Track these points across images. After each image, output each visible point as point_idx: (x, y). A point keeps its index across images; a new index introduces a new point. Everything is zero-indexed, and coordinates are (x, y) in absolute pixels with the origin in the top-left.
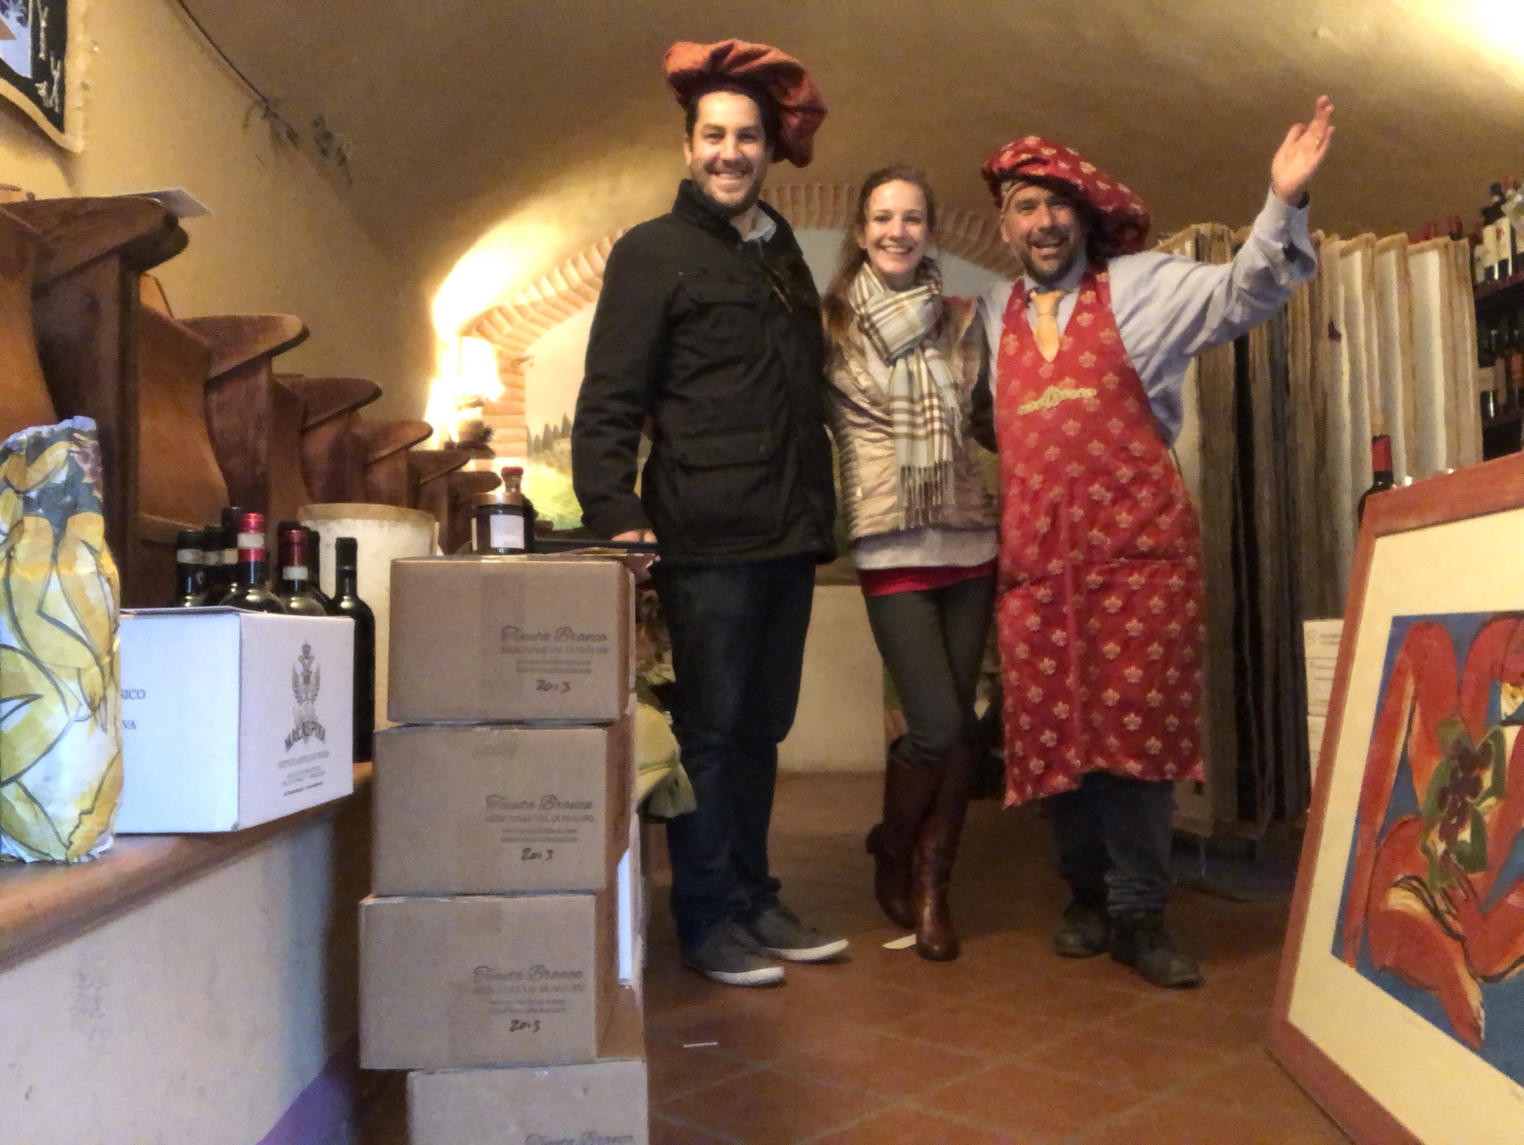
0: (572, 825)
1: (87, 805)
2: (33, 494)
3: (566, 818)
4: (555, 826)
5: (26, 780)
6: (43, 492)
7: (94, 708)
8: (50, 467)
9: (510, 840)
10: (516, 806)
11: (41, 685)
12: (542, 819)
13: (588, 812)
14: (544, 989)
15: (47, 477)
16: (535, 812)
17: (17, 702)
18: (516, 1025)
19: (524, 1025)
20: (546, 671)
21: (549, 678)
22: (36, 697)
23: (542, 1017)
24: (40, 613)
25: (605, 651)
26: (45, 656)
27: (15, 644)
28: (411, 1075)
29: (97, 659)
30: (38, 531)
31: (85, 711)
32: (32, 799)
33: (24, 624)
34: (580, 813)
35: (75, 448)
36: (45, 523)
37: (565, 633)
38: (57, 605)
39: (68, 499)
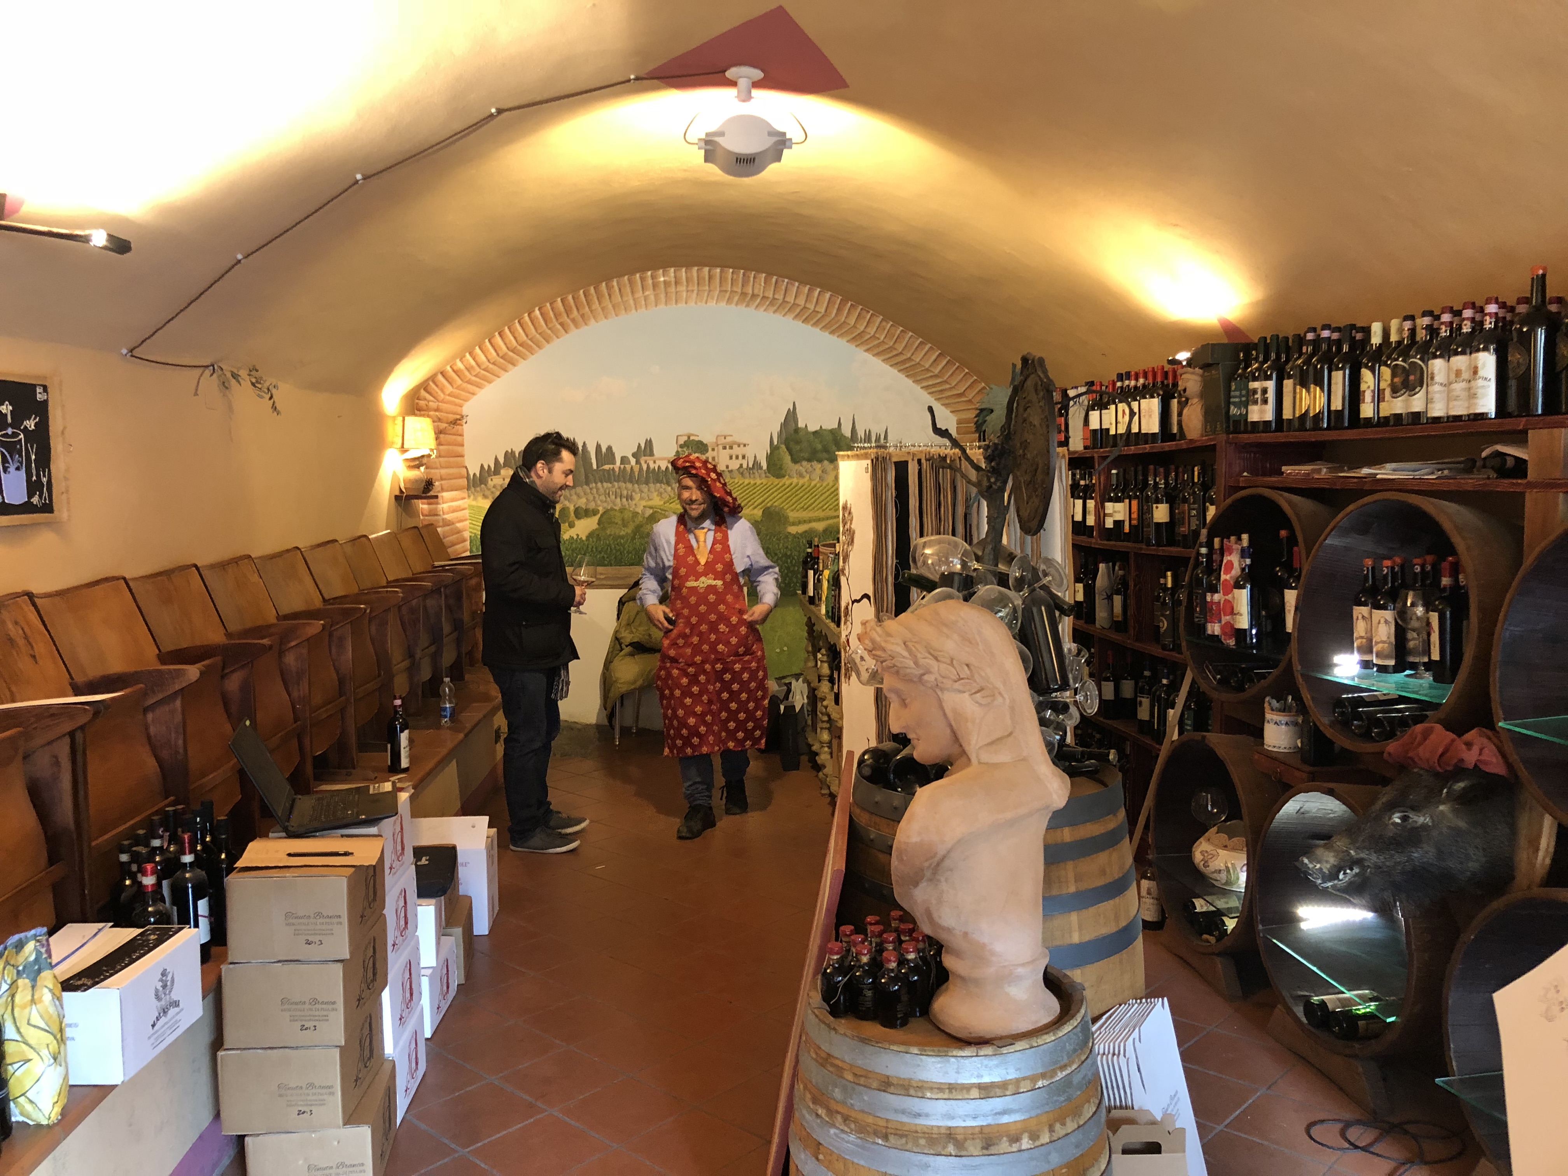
0: (325, 1013)
1: (56, 1100)
2: (21, 968)
3: (322, 1009)
4: (317, 1013)
5: (28, 1094)
6: (24, 967)
7: (55, 1059)
8: (27, 955)
9: (294, 1021)
10: (296, 1004)
11: (31, 1054)
12: (311, 1010)
13: (334, 1006)
14: (314, 1094)
15: (26, 959)
16: (307, 1006)
17: (22, 1063)
18: (300, 1113)
19: (304, 1113)
20: (308, 934)
21: (311, 939)
22: (30, 1060)
23: (313, 1108)
24: (29, 1024)
25: (341, 923)
26: (32, 1042)
27: (19, 1039)
28: (246, 1139)
29: (55, 1038)
30: (25, 985)
31: (52, 1061)
32: (31, 1102)
33: (22, 1030)
34: (331, 1007)
35: (38, 944)
36: (27, 981)
37: (319, 915)
38: (36, 1020)
39: (36, 967)
